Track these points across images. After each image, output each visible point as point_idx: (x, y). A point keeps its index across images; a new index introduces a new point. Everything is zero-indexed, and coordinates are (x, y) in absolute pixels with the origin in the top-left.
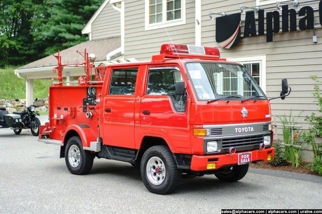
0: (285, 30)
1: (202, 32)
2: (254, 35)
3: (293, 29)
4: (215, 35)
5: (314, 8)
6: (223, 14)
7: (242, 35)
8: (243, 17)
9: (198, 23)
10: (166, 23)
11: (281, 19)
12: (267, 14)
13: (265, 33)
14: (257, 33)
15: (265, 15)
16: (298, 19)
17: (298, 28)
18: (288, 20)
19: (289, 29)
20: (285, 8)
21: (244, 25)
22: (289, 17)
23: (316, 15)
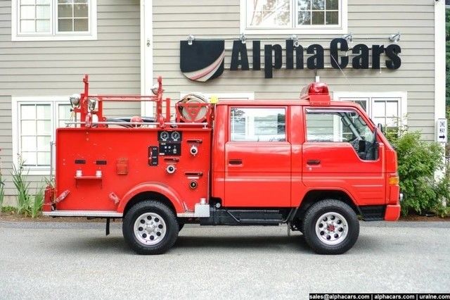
0: (290, 66)
1: (154, 56)
2: (245, 68)
3: (300, 66)
4: (179, 62)
5: (326, 45)
6: (192, 37)
7: (227, 66)
8: (229, 46)
9: (148, 44)
10: (59, 35)
11: (284, 53)
12: (266, 46)
13: (262, 67)
14: (251, 67)
15: (262, 47)
16: (306, 56)
17: (305, 66)
18: (293, 56)
19: (295, 66)
20: (290, 43)
21: (230, 54)
22: (295, 53)
23: (326, 53)
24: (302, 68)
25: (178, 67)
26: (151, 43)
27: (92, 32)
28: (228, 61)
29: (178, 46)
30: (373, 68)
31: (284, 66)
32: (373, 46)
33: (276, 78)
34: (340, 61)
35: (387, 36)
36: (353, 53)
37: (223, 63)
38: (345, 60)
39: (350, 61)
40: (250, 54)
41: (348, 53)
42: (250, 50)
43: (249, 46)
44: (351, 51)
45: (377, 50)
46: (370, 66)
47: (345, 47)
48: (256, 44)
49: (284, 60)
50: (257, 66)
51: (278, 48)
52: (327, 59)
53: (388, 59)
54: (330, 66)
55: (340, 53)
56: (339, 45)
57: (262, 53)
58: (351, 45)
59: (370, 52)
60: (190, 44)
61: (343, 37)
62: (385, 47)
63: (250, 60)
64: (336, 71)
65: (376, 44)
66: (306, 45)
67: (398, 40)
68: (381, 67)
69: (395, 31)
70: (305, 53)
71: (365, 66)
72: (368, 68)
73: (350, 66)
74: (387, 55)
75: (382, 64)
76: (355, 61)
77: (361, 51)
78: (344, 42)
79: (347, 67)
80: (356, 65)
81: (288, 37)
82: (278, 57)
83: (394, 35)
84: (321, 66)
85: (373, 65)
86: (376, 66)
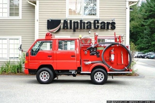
0: (81, 28)
1: (39, 24)
3: (84, 28)
4: (47, 26)
5: (92, 22)
6: (51, 19)
7: (62, 28)
8: (62, 22)
9: (37, 21)
10: (10, 17)
11: (79, 24)
12: (74, 22)
13: (73, 28)
14: (69, 28)
15: (73, 22)
16: (86, 25)
17: (86, 28)
18: (82, 25)
19: (83, 28)
20: (81, 21)
21: (63, 24)
22: (83, 24)
23: (92, 24)
24: (85, 29)
25: (46, 28)
26: (38, 20)
27: (20, 17)
28: (62, 26)
29: (47, 21)
30: (107, 29)
31: (79, 28)
32: (107, 22)
33: (77, 32)
34: (96, 27)
35: (111, 19)
36: (101, 24)
37: (60, 27)
38: (98, 26)
39: (100, 27)
40: (69, 24)
41: (99, 24)
42: (69, 23)
43: (69, 22)
44: (100, 24)
45: (108, 23)
46: (106, 28)
47: (98, 23)
48: (71, 21)
49: (79, 26)
50: (71, 28)
51: (77, 22)
52: (92, 26)
53: (111, 26)
54: (93, 28)
55: (97, 24)
56: (96, 22)
57: (73, 24)
58: (100, 22)
59: (106, 24)
60: (50, 21)
61: (98, 19)
62: (111, 22)
63: (69, 26)
64: (96, 30)
65: (108, 21)
66: (86, 22)
67: (114, 20)
68: (109, 29)
69: (114, 18)
70: (86, 24)
71: (104, 28)
72: (105, 29)
73: (100, 28)
74: (111, 25)
75: (110, 28)
76: (101, 27)
77: (103, 24)
78: (98, 21)
79: (99, 28)
80: (101, 28)
81: (81, 19)
82: (77, 25)
83: (113, 19)
84: (90, 28)
85: (107, 28)
86: (108, 28)
